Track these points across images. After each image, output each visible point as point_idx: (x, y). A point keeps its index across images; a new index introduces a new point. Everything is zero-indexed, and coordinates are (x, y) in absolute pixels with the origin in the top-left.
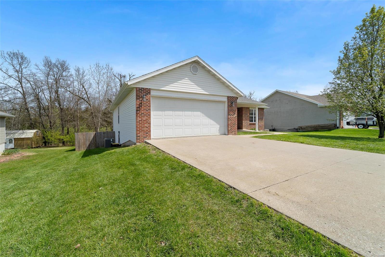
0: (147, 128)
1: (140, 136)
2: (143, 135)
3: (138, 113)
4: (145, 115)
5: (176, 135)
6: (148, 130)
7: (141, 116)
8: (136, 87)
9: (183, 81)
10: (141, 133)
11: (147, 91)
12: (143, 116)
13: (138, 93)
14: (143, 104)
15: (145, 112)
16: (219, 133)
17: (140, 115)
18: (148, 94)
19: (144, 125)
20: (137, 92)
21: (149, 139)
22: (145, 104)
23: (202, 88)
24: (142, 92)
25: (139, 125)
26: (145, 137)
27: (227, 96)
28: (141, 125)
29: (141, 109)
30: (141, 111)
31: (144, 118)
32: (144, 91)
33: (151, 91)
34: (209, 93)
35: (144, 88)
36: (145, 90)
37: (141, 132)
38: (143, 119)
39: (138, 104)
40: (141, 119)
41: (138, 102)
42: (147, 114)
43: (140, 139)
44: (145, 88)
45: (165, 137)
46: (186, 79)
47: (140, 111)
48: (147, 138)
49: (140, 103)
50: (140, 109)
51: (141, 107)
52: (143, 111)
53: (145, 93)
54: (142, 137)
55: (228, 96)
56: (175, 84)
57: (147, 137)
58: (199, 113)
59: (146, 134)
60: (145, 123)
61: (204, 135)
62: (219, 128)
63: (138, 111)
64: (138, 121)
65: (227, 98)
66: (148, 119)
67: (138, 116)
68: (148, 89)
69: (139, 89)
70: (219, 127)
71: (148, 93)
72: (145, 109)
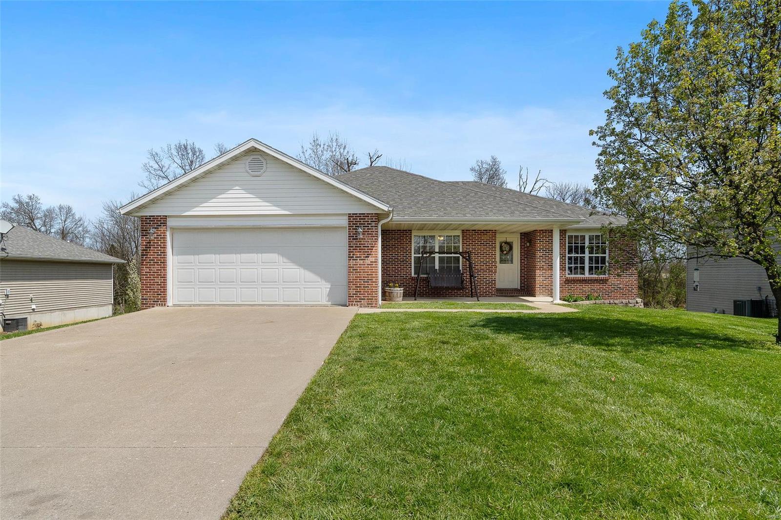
0: (159, 285)
1: (147, 299)
2: (153, 297)
3: (145, 260)
4: (156, 263)
5: (222, 301)
6: (161, 290)
7: (148, 264)
8: (142, 216)
9: (231, 194)
10: (150, 294)
11: (161, 221)
12: (152, 265)
13: (144, 226)
14: (152, 244)
15: (156, 258)
16: (328, 301)
17: (147, 262)
18: (161, 226)
19: (155, 280)
20: (143, 223)
21: (162, 305)
22: (155, 243)
23: (271, 204)
24: (150, 223)
25: (145, 280)
26: (155, 302)
27: (346, 214)
28: (150, 280)
29: (149, 253)
30: (149, 255)
31: (153, 267)
32: (154, 221)
33: (168, 219)
34: (291, 212)
35: (154, 216)
36: (156, 218)
37: (149, 292)
38: (152, 270)
39: (144, 244)
40: (149, 270)
41: (145, 240)
42: (159, 260)
43: (147, 304)
44: (157, 216)
45: (179, 303)
46: (237, 188)
47: (147, 255)
48: (158, 303)
49: (148, 243)
50: (147, 252)
51: (148, 249)
52: (152, 255)
53: (156, 225)
54: (151, 302)
55: (349, 214)
56: (213, 203)
57: (158, 301)
58: (274, 257)
59: (158, 297)
60: (155, 277)
61: (288, 303)
62: (329, 289)
63: (144, 257)
64: (144, 273)
65: (347, 218)
66: (161, 270)
67: (144, 265)
68: (161, 216)
69: (146, 218)
70: (330, 286)
71: (160, 223)
72: (155, 253)
